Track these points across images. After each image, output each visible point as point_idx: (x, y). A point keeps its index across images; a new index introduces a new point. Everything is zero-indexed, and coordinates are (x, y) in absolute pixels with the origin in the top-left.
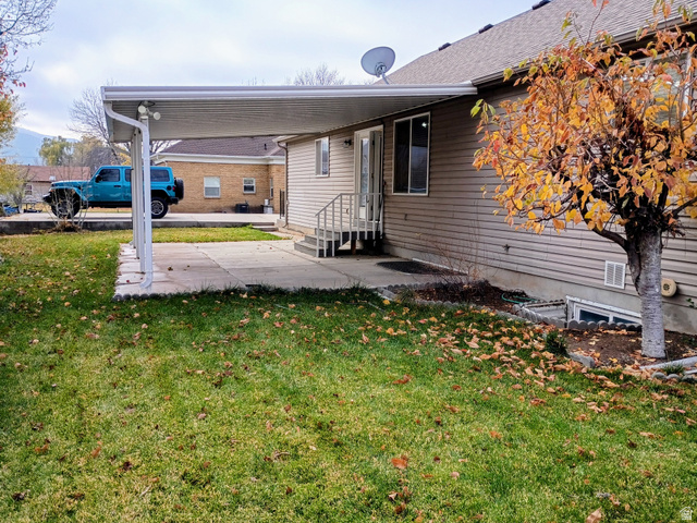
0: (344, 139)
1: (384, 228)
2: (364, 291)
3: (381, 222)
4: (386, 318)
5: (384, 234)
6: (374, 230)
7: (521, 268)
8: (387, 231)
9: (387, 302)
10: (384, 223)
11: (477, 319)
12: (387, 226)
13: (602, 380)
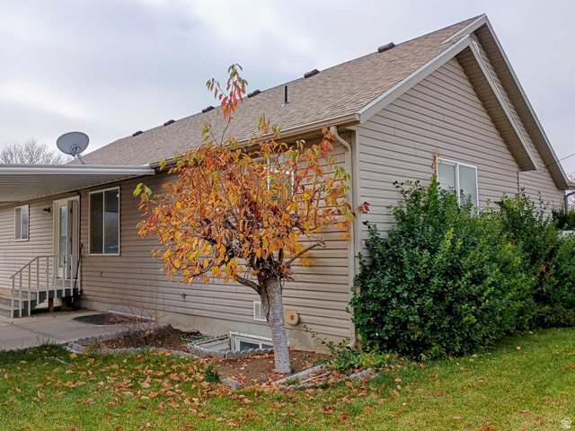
0: (43, 207)
1: (81, 285)
2: (53, 347)
3: (78, 280)
4: (68, 372)
5: (81, 291)
6: (72, 288)
7: (196, 312)
8: (84, 288)
9: (73, 356)
10: (81, 281)
11: (154, 360)
12: (84, 283)
13: (241, 399)
